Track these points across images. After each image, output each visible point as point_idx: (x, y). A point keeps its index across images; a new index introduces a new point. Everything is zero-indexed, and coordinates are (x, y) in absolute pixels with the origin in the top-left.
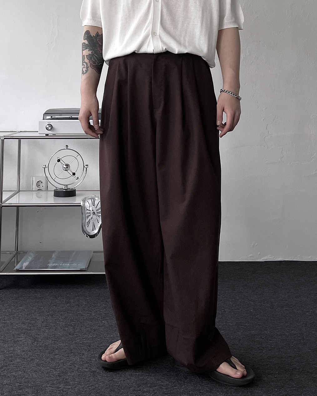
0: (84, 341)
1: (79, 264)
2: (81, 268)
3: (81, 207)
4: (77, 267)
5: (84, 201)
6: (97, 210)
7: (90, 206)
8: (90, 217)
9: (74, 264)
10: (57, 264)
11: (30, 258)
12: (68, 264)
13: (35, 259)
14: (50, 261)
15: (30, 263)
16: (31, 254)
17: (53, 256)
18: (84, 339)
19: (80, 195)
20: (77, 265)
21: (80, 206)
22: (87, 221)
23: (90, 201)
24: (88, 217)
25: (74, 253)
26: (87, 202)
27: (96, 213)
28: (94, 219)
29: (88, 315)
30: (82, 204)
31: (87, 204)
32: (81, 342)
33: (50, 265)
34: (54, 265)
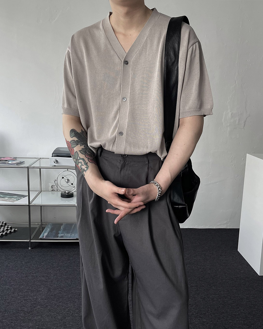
4: (75, 237)
10: (63, 235)
11: (49, 230)
12: (70, 235)
13: (51, 230)
14: (60, 232)
15: (48, 233)
16: (49, 226)
17: (61, 228)
20: (75, 235)
25: (73, 226)
32: (75, 292)
33: (60, 235)
34: (61, 235)
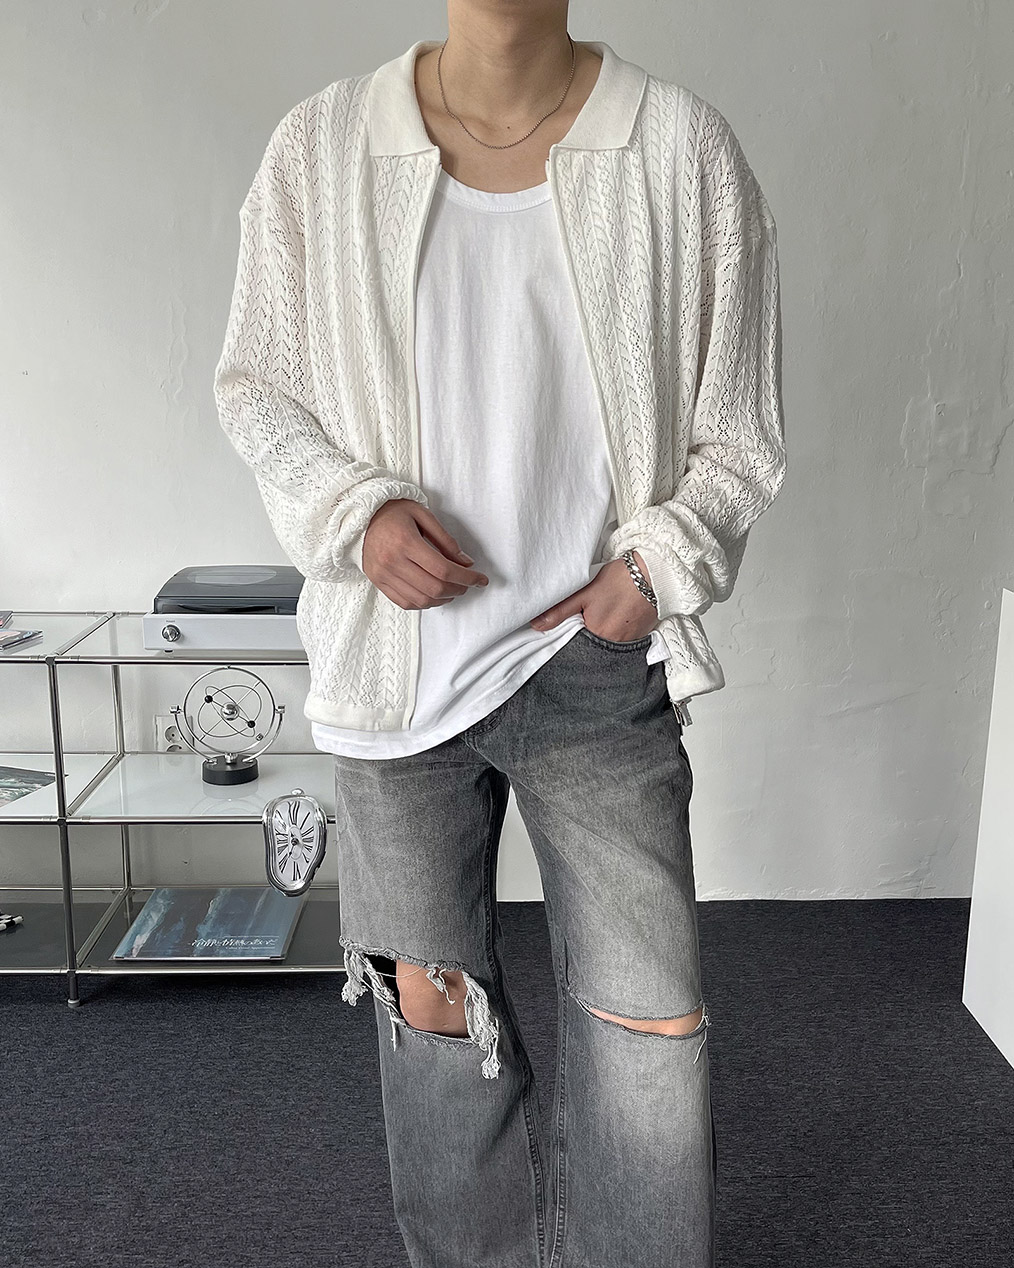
1: (268, 941)
2: (273, 955)
3: (262, 825)
4: (264, 950)
5: (270, 813)
6: (303, 835)
7: (284, 826)
8: (286, 851)
9: (256, 941)
10: (215, 941)
11: (155, 918)
13: (167, 922)
14: (203, 929)
15: (153, 935)
16: (160, 900)
17: (210, 912)
20: (264, 945)
21: (261, 823)
22: (279, 858)
23: (286, 815)
24: (281, 850)
25: (262, 899)
26: (278, 815)
27: (300, 841)
28: (296, 855)
30: (265, 818)
31: (276, 819)
33: (200, 944)
34: (207, 944)
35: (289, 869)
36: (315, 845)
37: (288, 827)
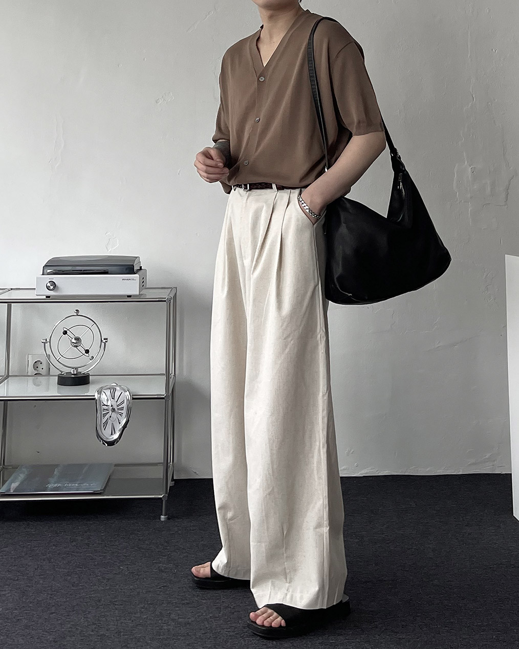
0: (92, 594)
1: (92, 483)
2: (95, 490)
3: (95, 401)
4: (89, 488)
5: (100, 392)
6: (118, 406)
7: (108, 400)
8: (108, 416)
9: (85, 484)
10: (60, 484)
11: (22, 476)
13: (30, 477)
14: (51, 479)
15: (22, 483)
16: (24, 470)
17: (55, 473)
18: (93, 592)
19: (94, 382)
20: (89, 485)
21: (94, 399)
22: (104, 421)
23: (108, 392)
24: (105, 415)
25: (86, 468)
26: (104, 393)
27: (116, 409)
28: (113, 418)
29: (101, 559)
30: (96, 397)
31: (104, 397)
32: (88, 596)
33: (50, 486)
34: (56, 485)
35: (109, 427)
36: (124, 412)
37: (109, 402)
